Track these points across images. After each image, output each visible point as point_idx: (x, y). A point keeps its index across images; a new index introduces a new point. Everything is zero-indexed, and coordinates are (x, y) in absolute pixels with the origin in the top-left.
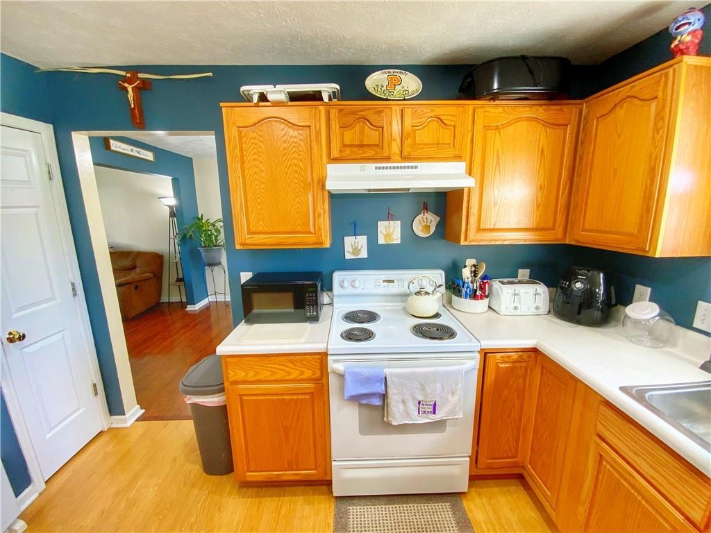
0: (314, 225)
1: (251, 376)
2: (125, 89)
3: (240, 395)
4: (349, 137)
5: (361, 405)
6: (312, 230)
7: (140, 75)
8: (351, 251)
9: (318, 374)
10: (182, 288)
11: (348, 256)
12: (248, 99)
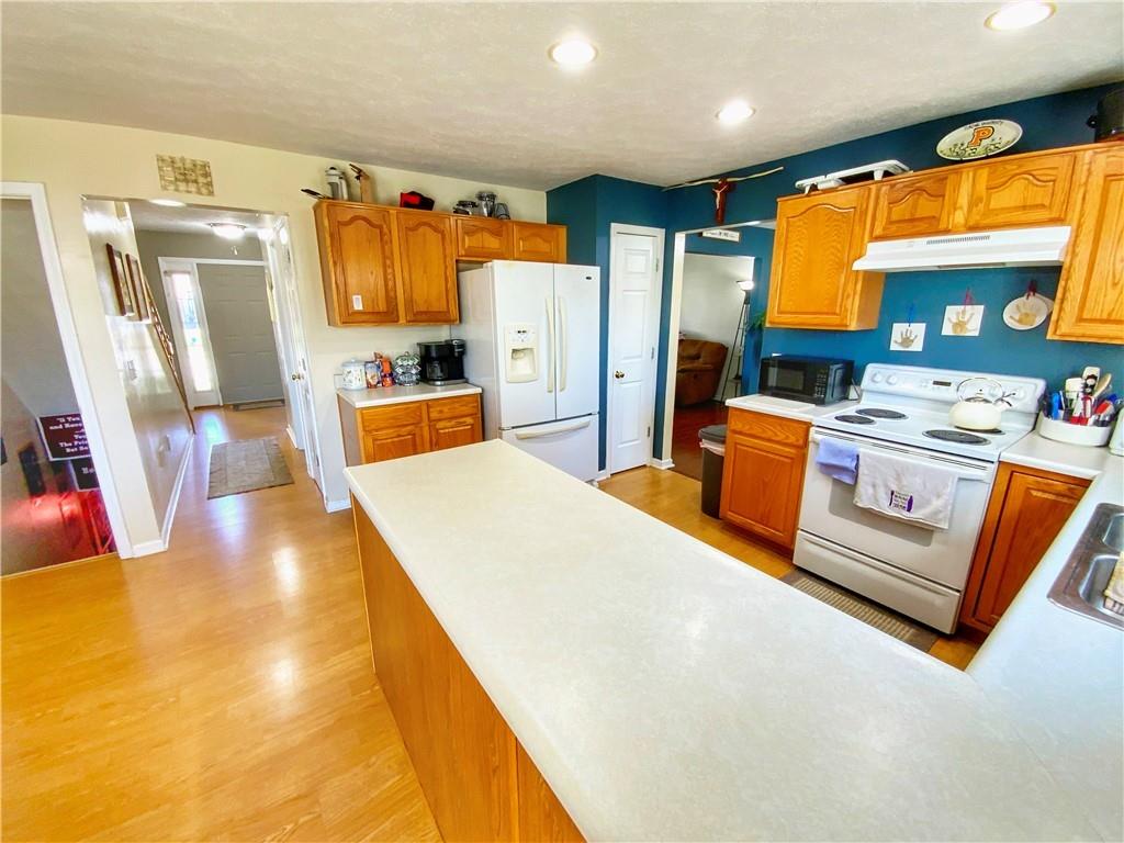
0: (841, 306)
1: (746, 429)
2: (716, 194)
3: (736, 443)
4: (899, 211)
5: (837, 482)
6: (838, 311)
7: (729, 180)
8: (900, 341)
9: (801, 442)
10: (739, 386)
11: (894, 347)
12: (801, 190)
